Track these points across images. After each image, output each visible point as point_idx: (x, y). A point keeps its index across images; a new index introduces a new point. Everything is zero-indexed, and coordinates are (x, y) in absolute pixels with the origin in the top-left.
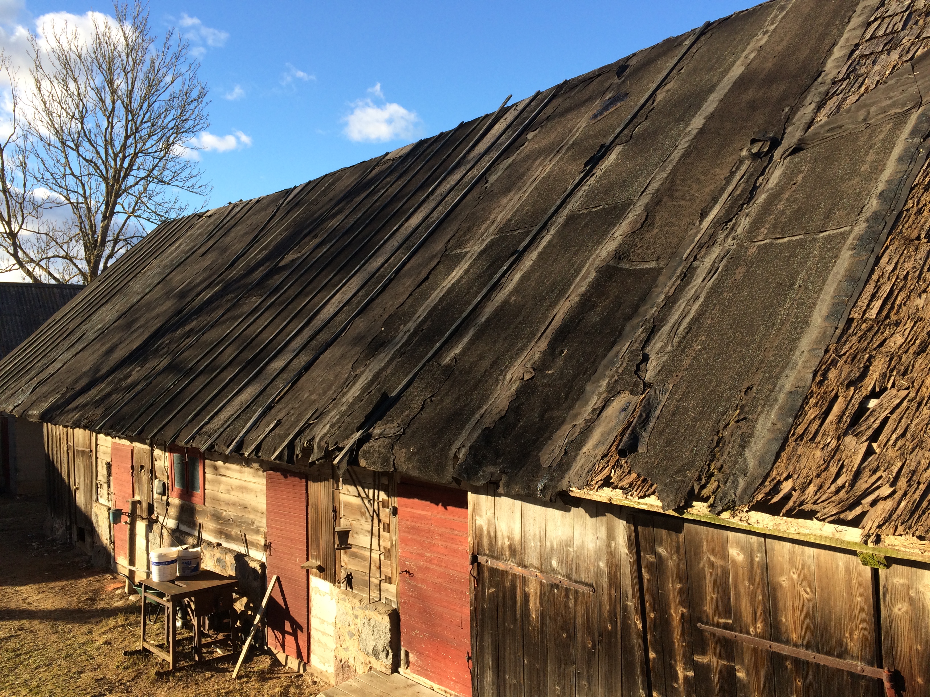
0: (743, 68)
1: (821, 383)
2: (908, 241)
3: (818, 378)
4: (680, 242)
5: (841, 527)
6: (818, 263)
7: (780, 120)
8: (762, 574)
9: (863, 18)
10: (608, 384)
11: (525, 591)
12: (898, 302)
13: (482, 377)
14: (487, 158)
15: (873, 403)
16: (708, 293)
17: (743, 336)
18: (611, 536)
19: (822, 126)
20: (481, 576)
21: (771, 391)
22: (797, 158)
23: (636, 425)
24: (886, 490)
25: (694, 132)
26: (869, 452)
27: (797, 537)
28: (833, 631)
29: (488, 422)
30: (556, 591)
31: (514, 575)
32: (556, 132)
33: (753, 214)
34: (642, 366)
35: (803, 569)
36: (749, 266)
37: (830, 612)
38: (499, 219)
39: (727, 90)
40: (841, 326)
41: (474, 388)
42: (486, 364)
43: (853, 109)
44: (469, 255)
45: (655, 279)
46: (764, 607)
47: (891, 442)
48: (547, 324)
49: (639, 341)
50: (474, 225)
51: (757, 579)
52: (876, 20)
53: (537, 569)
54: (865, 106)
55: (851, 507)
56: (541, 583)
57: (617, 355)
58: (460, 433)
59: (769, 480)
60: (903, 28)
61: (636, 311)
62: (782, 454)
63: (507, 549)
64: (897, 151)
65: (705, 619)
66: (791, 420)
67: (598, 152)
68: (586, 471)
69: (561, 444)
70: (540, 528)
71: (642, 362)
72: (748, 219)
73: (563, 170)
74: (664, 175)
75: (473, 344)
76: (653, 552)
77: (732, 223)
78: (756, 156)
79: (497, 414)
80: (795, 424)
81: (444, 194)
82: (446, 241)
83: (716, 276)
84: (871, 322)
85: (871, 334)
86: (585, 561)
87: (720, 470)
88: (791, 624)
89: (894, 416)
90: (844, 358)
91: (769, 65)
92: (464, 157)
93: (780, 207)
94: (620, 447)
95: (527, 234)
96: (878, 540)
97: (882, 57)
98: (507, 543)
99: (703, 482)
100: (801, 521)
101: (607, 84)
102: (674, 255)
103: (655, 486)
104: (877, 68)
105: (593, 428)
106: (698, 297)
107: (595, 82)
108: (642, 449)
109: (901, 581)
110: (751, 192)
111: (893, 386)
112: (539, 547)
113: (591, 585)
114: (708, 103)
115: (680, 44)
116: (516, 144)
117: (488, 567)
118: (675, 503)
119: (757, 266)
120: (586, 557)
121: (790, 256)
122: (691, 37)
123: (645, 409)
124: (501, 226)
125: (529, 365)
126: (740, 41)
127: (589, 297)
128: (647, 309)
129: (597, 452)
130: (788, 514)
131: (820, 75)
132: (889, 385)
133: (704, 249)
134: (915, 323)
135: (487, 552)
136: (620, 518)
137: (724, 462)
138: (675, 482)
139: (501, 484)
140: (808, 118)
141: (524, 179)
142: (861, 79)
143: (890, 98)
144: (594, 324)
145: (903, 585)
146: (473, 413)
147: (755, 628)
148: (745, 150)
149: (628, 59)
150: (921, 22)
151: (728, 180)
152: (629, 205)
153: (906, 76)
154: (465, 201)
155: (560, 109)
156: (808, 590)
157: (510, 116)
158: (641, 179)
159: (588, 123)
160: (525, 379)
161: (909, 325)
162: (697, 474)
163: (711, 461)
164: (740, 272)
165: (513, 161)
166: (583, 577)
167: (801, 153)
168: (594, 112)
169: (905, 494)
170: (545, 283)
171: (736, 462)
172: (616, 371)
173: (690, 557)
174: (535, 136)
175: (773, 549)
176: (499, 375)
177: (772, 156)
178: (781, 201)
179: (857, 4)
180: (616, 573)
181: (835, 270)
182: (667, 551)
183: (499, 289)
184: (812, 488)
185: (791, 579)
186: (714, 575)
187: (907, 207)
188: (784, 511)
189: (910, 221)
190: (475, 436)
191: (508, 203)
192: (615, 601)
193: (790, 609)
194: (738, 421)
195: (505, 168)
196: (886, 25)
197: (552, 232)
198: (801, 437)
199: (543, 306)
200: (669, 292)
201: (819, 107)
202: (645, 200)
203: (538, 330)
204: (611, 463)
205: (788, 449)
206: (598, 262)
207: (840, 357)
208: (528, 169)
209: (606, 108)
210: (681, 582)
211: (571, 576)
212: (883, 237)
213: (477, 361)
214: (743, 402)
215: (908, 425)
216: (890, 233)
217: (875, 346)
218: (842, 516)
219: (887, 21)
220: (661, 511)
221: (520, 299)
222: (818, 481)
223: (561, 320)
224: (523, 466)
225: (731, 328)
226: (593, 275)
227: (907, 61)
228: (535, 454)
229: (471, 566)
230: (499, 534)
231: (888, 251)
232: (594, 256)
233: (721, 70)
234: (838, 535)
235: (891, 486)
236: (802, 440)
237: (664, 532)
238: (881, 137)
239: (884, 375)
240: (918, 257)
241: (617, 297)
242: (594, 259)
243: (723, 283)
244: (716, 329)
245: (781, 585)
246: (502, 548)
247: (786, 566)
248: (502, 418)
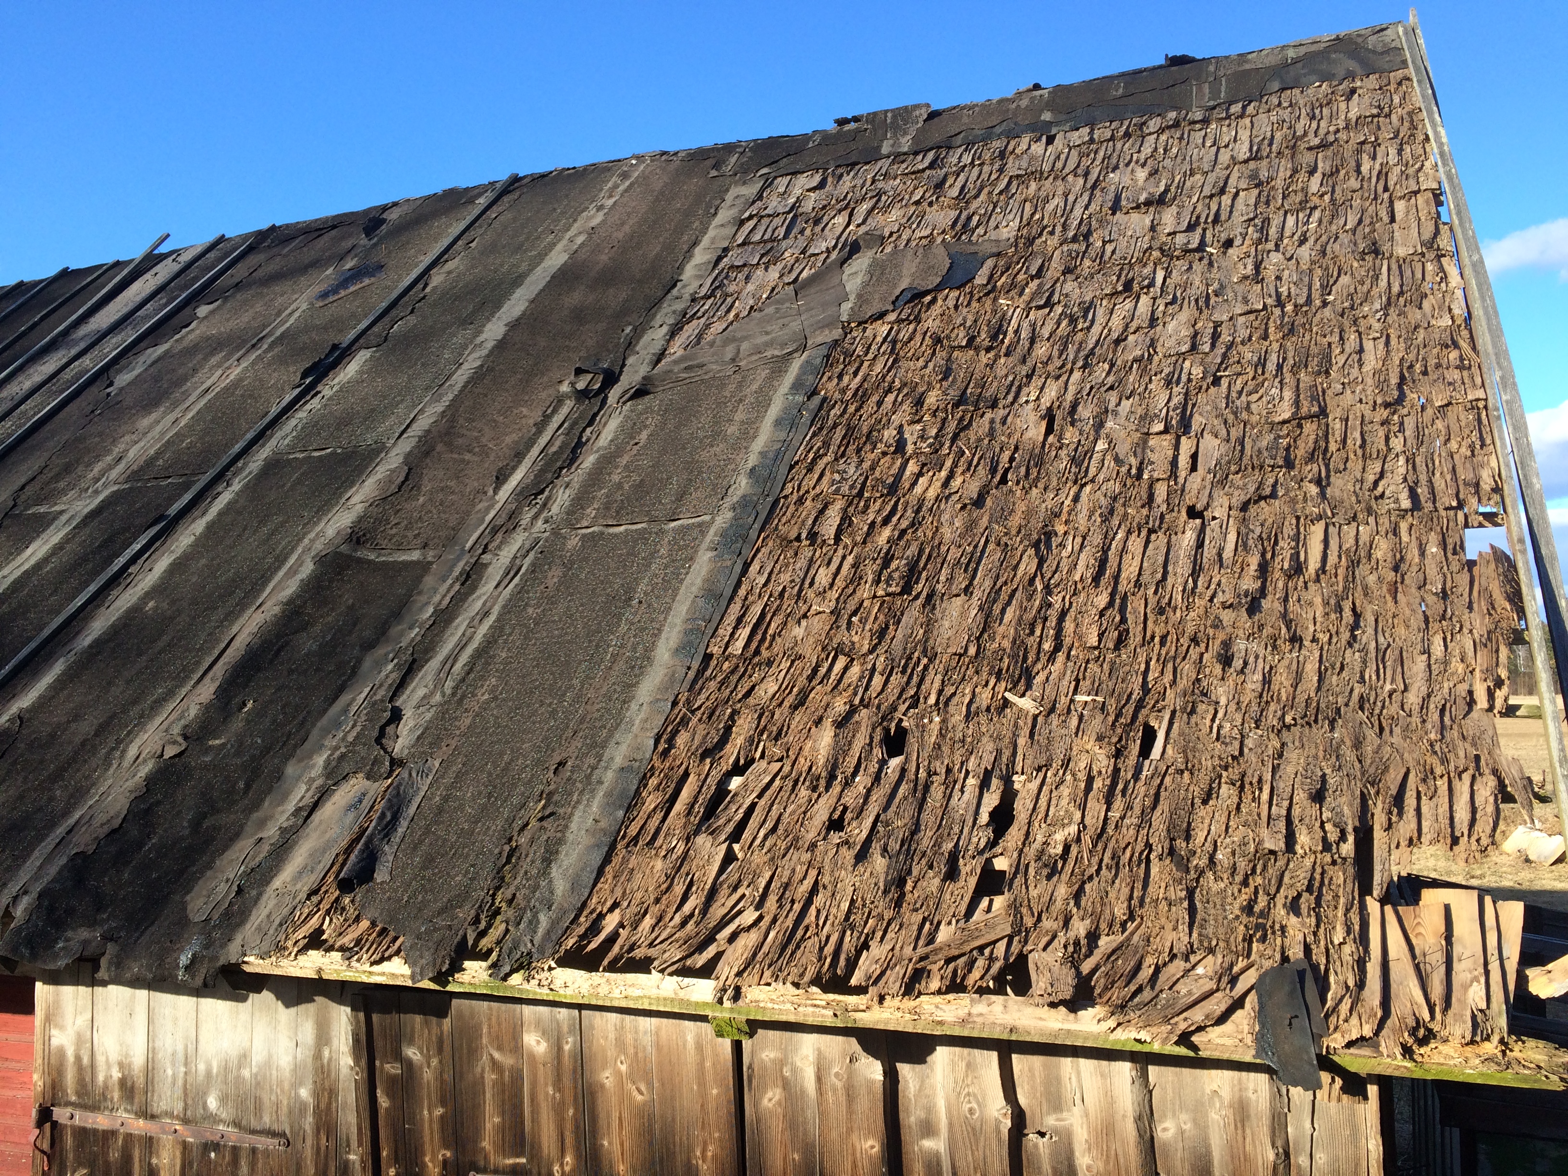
0: (564, 257)
1: (665, 753)
2: (786, 542)
3: (662, 746)
4: (462, 522)
5: (688, 981)
6: (666, 567)
7: (617, 345)
8: (575, 1071)
9: (734, 212)
10: (328, 762)
11: (150, 1164)
12: (771, 631)
13: (76, 753)
14: (114, 340)
15: (735, 783)
16: (504, 607)
17: (555, 679)
18: (323, 1037)
19: (675, 362)
20: (58, 1149)
21: (594, 768)
22: (642, 404)
23: (372, 834)
24: (749, 916)
25: (490, 345)
26: (729, 858)
27: (623, 1004)
28: (677, 1149)
29: (83, 841)
30: (213, 1155)
31: (129, 1137)
32: (251, 313)
33: (576, 485)
34: (390, 730)
35: (636, 1053)
36: (568, 566)
37: (674, 1120)
38: (131, 454)
39: (541, 287)
40: (695, 665)
41: (57, 776)
42: (86, 727)
43: (718, 342)
44: (64, 518)
45: (419, 579)
46: (577, 1127)
47: (758, 842)
48: (216, 652)
49: (386, 685)
50: (78, 461)
51: (567, 1081)
52: (751, 217)
53: (178, 1117)
54: (734, 339)
55: (702, 947)
56: (185, 1145)
57: (345, 711)
58: (19, 867)
59: (585, 913)
60: (786, 237)
61: (384, 633)
62: (607, 869)
63: (116, 1088)
64: (774, 411)
65: (482, 1163)
66: (621, 813)
67: (327, 356)
68: (277, 922)
69: (232, 876)
70: (187, 1038)
71: (389, 723)
72: (568, 492)
73: (261, 380)
74: (439, 408)
75: (62, 689)
76: (398, 1056)
77: (543, 496)
78: (583, 395)
79: (102, 825)
80: (627, 821)
81: (17, 399)
82: (16, 488)
83: (517, 580)
84: (735, 660)
85: (734, 678)
86: (271, 1090)
87: (510, 902)
88: (616, 1149)
89: (762, 802)
90: (699, 714)
91: (604, 258)
92: (66, 333)
93: (616, 478)
94: (342, 875)
95: (186, 487)
96: (737, 995)
97: (758, 272)
98: (116, 1075)
99: (483, 925)
100: (631, 977)
101: (347, 244)
102: (452, 539)
103: (401, 939)
104: (750, 287)
105: (296, 843)
106: (487, 614)
107: (326, 238)
108: (381, 875)
109: (772, 1055)
110: (574, 451)
111: (762, 756)
112: (181, 1075)
113: (283, 1135)
114: (512, 302)
115: (471, 201)
116: (175, 321)
117: (73, 1127)
118: (434, 965)
119: (580, 567)
120: (274, 1082)
121: (628, 554)
122: (488, 194)
123: (390, 805)
124: (135, 467)
125: (176, 730)
126: (562, 213)
127: (300, 607)
128: (403, 631)
129: (298, 886)
130: (612, 968)
131: (675, 285)
132: (758, 755)
133: (500, 535)
134: (793, 662)
135: (73, 1098)
136: (341, 1002)
137: (518, 889)
138: (435, 930)
139: (104, 962)
140: (656, 348)
141: (184, 388)
142: (729, 300)
143: (767, 333)
144: (307, 655)
145: (773, 1061)
146: (52, 825)
147: (562, 1165)
148: (566, 383)
149: (385, 208)
150: (808, 232)
151: (540, 427)
152: (378, 452)
153: (788, 305)
154: (62, 415)
155: (260, 273)
156: (643, 1088)
157: (164, 271)
158: (401, 410)
159: (312, 304)
160: (166, 757)
161: (785, 665)
162: (473, 913)
163: (498, 888)
164: (554, 576)
165: (167, 352)
166: (267, 1120)
167: (647, 398)
168: (323, 287)
169: (774, 921)
170: (216, 578)
171: (536, 887)
172: (344, 739)
173: (460, 1058)
174: (212, 312)
175: (592, 1027)
176: (113, 749)
177: (606, 398)
178: (617, 467)
179: (727, 190)
180: (329, 1103)
181: (688, 580)
182: (421, 1053)
183: (123, 586)
184: (648, 921)
185: (618, 1073)
186: (499, 1085)
187: (785, 493)
188: (605, 962)
189: (788, 514)
190: (53, 870)
191: (150, 428)
192: (326, 1157)
193: (615, 1124)
194: (541, 819)
195: (149, 362)
196: (763, 228)
197: (236, 486)
198: (635, 840)
199: (209, 621)
200: (440, 603)
201: (673, 333)
202: (406, 446)
203: (198, 663)
204: (325, 906)
205: (616, 861)
206: (319, 546)
207: (693, 712)
208: (195, 370)
209: (345, 283)
210: (443, 1103)
211: (244, 1123)
212: (753, 534)
213: (69, 722)
214: (552, 787)
215: (781, 815)
216: (762, 530)
217: (740, 696)
218: (689, 962)
219: (765, 221)
220: (409, 983)
221: (165, 605)
222: (655, 910)
223: (243, 647)
224: (153, 923)
225: (538, 666)
226: (308, 568)
227: (789, 284)
228: (177, 898)
229: (37, 1131)
230: (100, 1060)
231: (760, 555)
232: (312, 535)
233: (534, 253)
234: (682, 994)
235: (757, 909)
236: (635, 845)
237: (418, 1019)
238: (755, 387)
239: (750, 740)
240: (798, 565)
241: (351, 608)
242: (312, 541)
243: (528, 592)
244: (514, 666)
245: (602, 1086)
246: (106, 1087)
247: (611, 1053)
248: (114, 831)
